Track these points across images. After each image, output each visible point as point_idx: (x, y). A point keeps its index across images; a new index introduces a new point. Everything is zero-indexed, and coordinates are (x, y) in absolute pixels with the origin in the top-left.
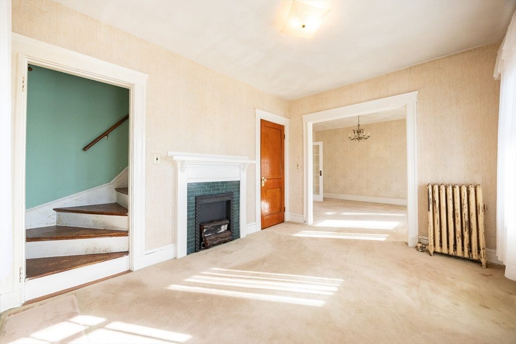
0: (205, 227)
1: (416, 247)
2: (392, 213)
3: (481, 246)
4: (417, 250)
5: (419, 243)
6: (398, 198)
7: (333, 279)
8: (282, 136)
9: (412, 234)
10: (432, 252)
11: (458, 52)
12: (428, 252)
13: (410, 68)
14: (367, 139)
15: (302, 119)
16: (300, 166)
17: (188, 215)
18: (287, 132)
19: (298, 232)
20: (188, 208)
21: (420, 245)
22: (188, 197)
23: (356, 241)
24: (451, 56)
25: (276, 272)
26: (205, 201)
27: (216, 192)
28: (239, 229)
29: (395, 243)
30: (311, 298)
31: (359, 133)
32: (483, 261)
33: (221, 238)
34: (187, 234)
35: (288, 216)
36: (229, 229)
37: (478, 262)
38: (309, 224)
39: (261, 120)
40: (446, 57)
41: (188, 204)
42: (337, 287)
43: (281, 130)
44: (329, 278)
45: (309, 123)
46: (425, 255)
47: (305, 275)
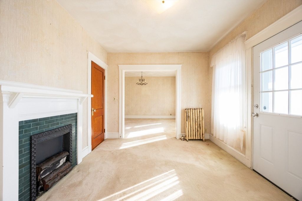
0: (43, 168)
1: (180, 139)
2: (155, 123)
3: (203, 133)
4: (182, 140)
5: (182, 136)
6: (154, 115)
7: (170, 171)
8: (104, 78)
9: (178, 133)
10: (188, 140)
11: (195, 52)
12: (186, 140)
13: (178, 53)
14: (145, 84)
15: (119, 67)
16: (116, 100)
17: (20, 162)
18: (106, 74)
19: (121, 145)
20: (20, 152)
21: (183, 137)
22: (20, 138)
23: (156, 142)
24: (193, 52)
25: (135, 184)
26: (43, 139)
27: (55, 127)
28: (76, 157)
29: (171, 139)
30: (173, 192)
31: (142, 81)
32: (204, 139)
33: (62, 172)
34: (19, 186)
35: (107, 135)
36: (68, 160)
37: (202, 140)
38: (123, 138)
39: (92, 61)
40: (191, 52)
41: (20, 147)
42: (176, 176)
43: (103, 73)
44: (167, 171)
45: (123, 71)
46: (185, 141)
47: (154, 176)
